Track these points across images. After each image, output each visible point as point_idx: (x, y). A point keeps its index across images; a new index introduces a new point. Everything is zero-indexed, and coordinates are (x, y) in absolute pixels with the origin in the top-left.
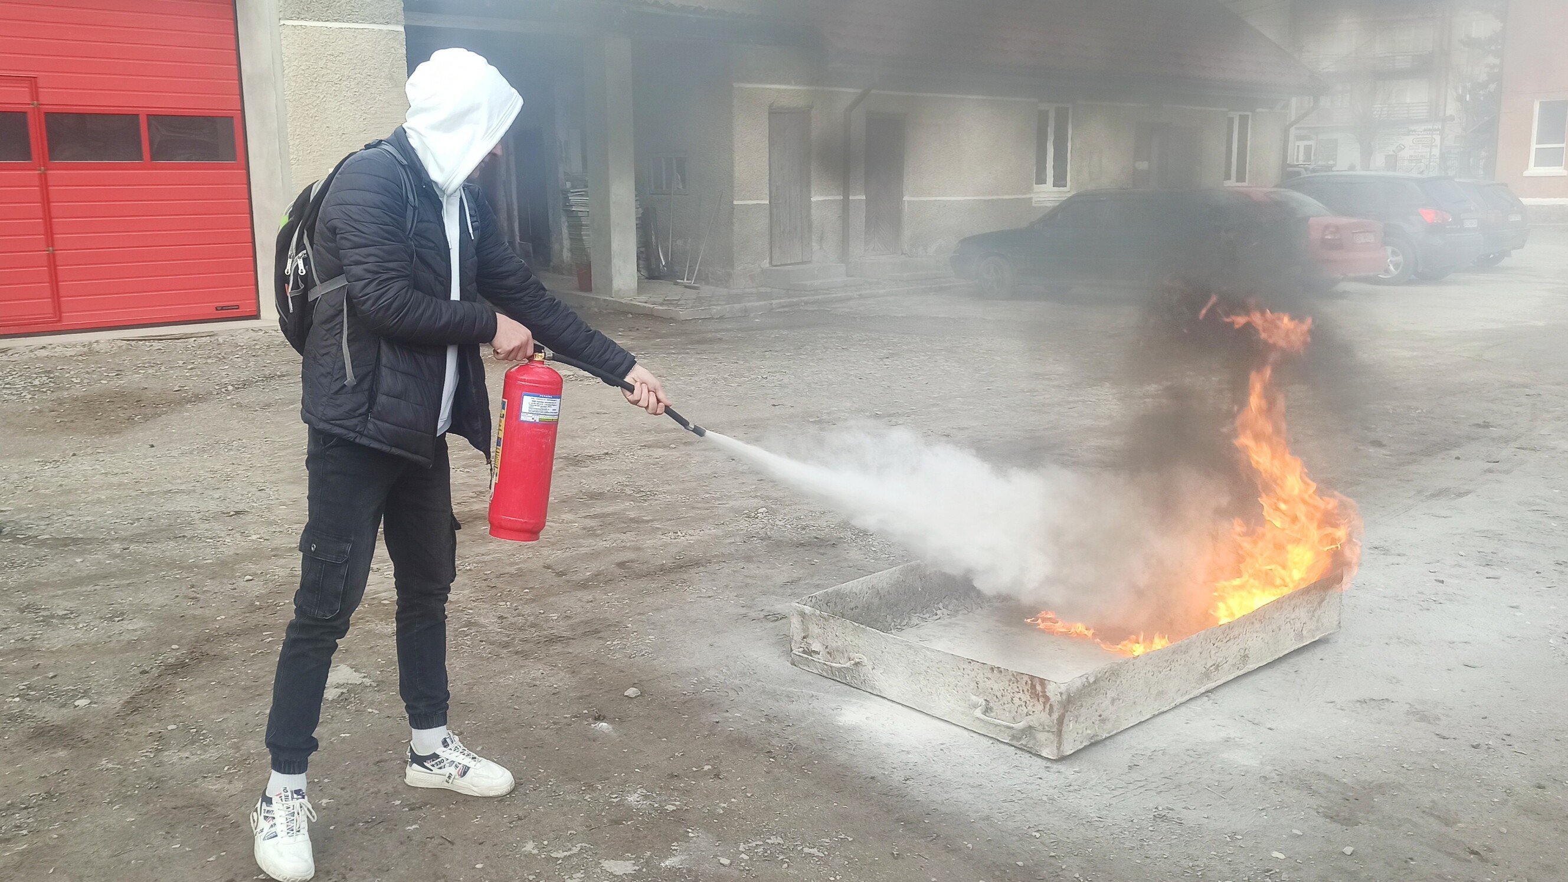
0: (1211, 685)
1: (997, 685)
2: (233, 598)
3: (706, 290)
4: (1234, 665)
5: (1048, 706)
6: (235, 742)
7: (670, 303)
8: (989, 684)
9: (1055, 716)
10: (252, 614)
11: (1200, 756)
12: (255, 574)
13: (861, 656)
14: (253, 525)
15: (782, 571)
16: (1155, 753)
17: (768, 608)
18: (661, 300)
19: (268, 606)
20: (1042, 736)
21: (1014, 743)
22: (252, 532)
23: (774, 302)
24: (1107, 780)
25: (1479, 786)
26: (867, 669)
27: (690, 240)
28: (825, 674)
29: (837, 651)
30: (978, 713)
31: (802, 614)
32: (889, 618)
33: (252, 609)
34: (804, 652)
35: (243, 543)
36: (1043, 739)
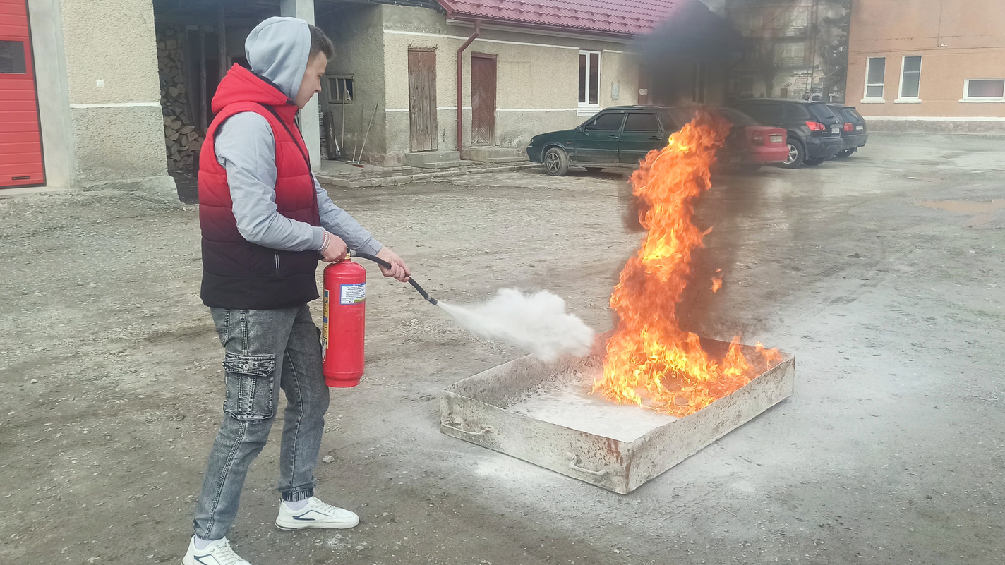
0: (719, 436)
1: (584, 445)
2: (22, 397)
3: (368, 168)
4: (732, 422)
5: (619, 458)
6: (20, 514)
7: (343, 176)
8: (579, 444)
9: (624, 465)
10: (36, 410)
11: (717, 487)
12: (39, 378)
13: (490, 426)
14: (39, 340)
15: (430, 364)
16: (688, 486)
17: (422, 391)
18: (337, 174)
19: (49, 403)
20: (615, 479)
21: (596, 484)
22: (37, 345)
23: (414, 176)
24: (660, 508)
25: (892, 499)
26: (494, 435)
27: (356, 134)
28: (465, 439)
29: (473, 423)
30: (572, 464)
31: (448, 398)
32: (506, 397)
33: (37, 405)
34: (450, 424)
35: (30, 354)
36: (616, 481)
